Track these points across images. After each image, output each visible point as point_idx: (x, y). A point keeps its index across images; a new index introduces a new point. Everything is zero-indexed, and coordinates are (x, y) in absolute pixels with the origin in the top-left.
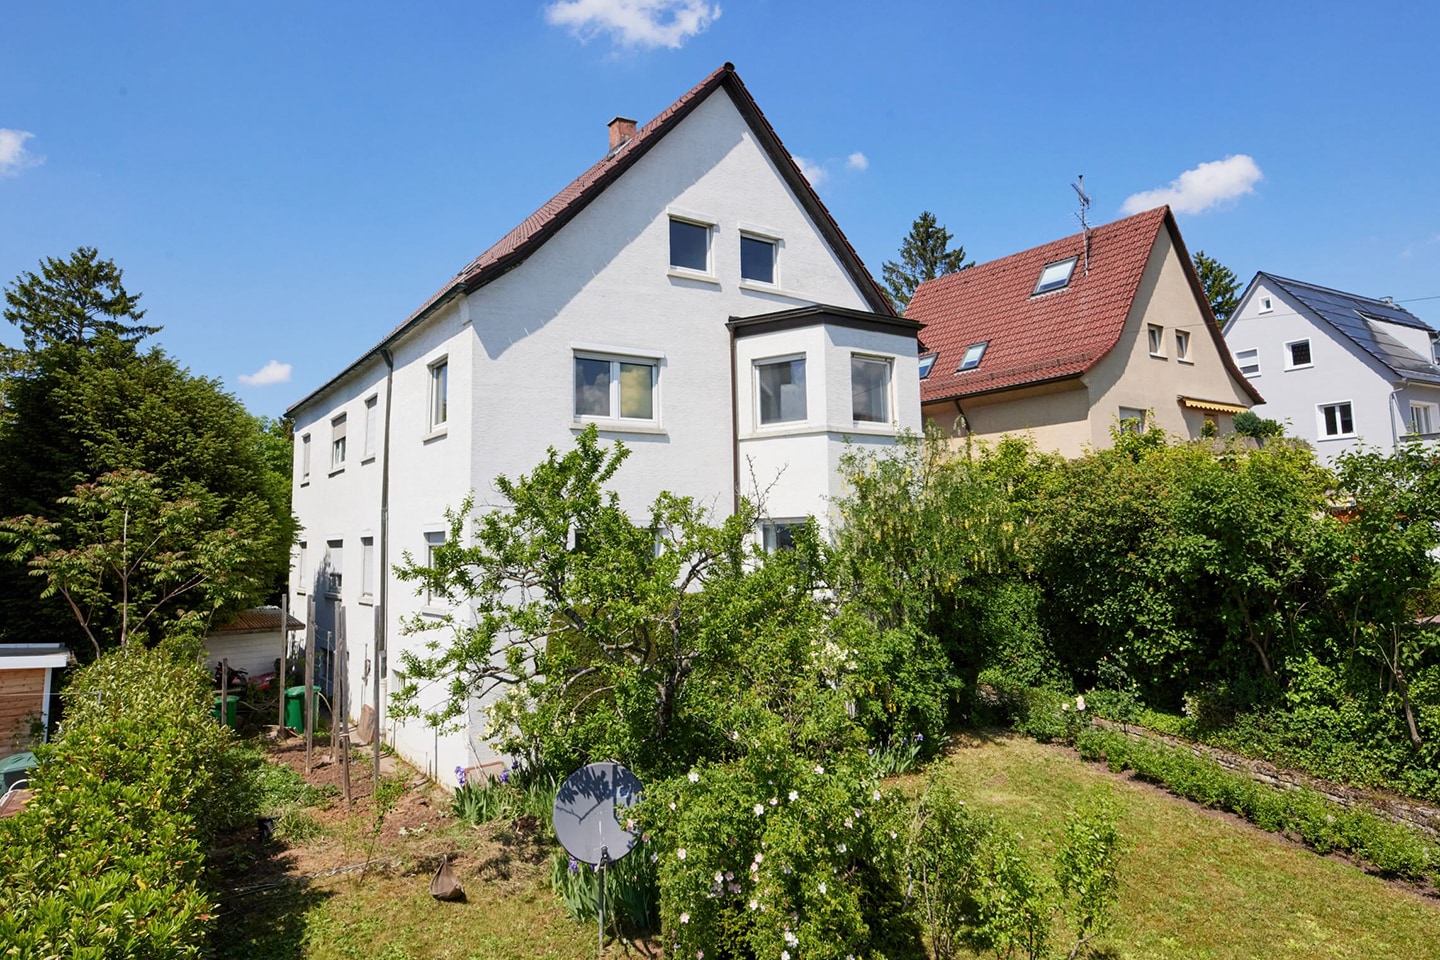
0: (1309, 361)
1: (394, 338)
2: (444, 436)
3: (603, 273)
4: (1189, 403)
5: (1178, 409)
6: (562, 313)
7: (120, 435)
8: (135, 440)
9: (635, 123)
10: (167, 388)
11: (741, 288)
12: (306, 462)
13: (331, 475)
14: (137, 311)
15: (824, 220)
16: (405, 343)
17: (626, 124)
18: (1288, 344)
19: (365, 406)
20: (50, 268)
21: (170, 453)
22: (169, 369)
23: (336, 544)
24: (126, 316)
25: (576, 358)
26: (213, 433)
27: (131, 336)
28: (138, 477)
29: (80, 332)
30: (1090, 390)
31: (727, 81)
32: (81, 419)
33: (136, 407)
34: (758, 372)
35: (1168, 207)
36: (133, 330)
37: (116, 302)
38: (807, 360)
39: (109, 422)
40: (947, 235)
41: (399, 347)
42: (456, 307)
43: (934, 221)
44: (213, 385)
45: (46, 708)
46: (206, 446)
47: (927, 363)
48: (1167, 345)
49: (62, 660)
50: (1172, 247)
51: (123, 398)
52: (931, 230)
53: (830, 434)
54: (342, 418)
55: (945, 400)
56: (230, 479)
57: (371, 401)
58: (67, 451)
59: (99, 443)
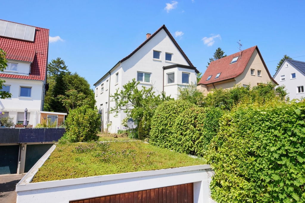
0: (295, 77)
1: (111, 70)
2: (118, 84)
3: (142, 59)
4: (259, 84)
6: (135, 65)
7: (71, 85)
8: (73, 86)
9: (151, 34)
10: (78, 78)
11: (165, 62)
12: (97, 93)
13: (101, 94)
14: (67, 69)
15: (181, 50)
16: (112, 71)
17: (149, 34)
18: (291, 74)
20: (53, 61)
21: (78, 88)
22: (77, 76)
23: (102, 105)
24: (65, 70)
25: (137, 72)
26: (84, 85)
29: (58, 73)
30: (236, 81)
31: (164, 27)
32: (66, 82)
33: (73, 81)
34: (167, 75)
35: (257, 46)
37: (64, 67)
38: (175, 74)
39: (70, 83)
40: (223, 52)
42: (120, 65)
43: (221, 49)
44: (84, 78)
46: (83, 87)
47: (210, 77)
48: (255, 73)
49: (66, 114)
50: (258, 54)
51: (72, 80)
52: (220, 51)
53: (178, 85)
54: (103, 84)
55: (211, 84)
56: (86, 92)
57: (107, 81)
58: (64, 87)
59: (69, 86)
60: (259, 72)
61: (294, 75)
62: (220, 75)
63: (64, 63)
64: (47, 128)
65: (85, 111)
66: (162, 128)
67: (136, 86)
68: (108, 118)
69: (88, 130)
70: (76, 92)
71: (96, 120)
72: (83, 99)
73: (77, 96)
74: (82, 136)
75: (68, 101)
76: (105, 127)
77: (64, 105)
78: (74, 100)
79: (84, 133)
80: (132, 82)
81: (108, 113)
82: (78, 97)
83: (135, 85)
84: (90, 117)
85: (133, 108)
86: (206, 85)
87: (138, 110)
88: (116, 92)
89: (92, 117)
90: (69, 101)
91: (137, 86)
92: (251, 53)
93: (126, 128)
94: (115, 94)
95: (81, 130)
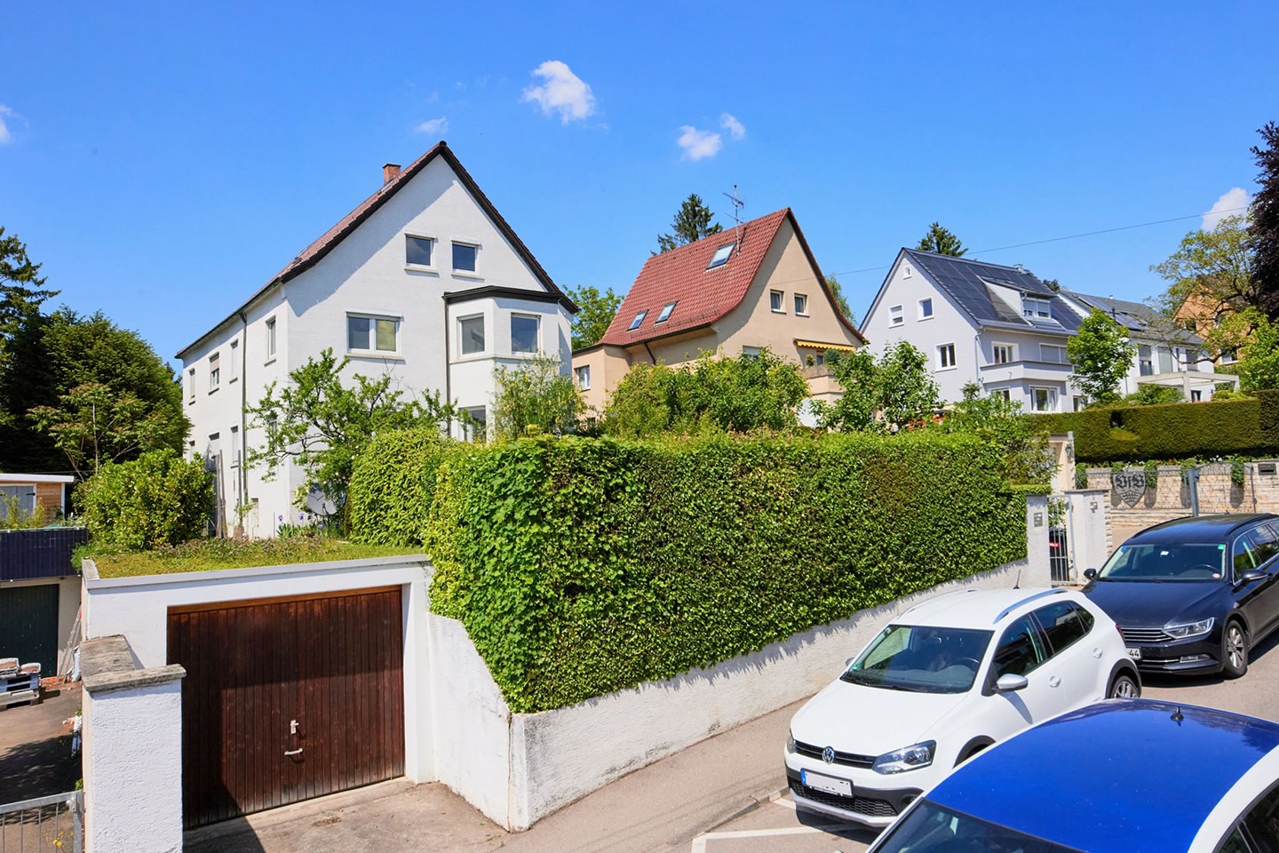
0: (931, 314)
1: (246, 306)
2: (275, 361)
3: (363, 268)
4: (800, 344)
5: (794, 347)
6: (338, 291)
7: (83, 364)
8: (92, 367)
9: (399, 166)
10: (107, 337)
11: (452, 275)
12: (193, 388)
13: (210, 394)
14: (39, 277)
15: (508, 232)
16: (253, 309)
17: (393, 168)
18: (920, 301)
19: (231, 348)
21: (112, 375)
22: (105, 326)
23: (215, 437)
24: (31, 283)
25: (348, 316)
26: (137, 364)
27: (34, 299)
28: (99, 387)
30: (718, 334)
31: (442, 151)
32: (59, 355)
33: (91, 348)
34: (461, 324)
35: (789, 209)
36: (36, 294)
37: (23, 270)
38: (485, 319)
39: (77, 358)
40: (710, 213)
41: (249, 311)
42: (279, 290)
43: (700, 202)
45: (63, 505)
46: (133, 371)
47: (640, 317)
48: (787, 304)
49: (70, 479)
50: (794, 236)
51: (83, 342)
52: (697, 209)
53: (495, 359)
54: (216, 356)
55: (639, 343)
56: (149, 391)
57: (234, 345)
58: (52, 373)
59: (71, 369)
60: (800, 300)
61: (927, 306)
62: (672, 310)
63: (22, 252)
64: (9, 531)
65: (166, 467)
66: (371, 497)
67: (337, 372)
68: (243, 485)
69: (178, 518)
70: (106, 393)
71: (200, 489)
72: (136, 416)
73: (108, 409)
74: (160, 536)
75: (76, 428)
76: (231, 516)
77: (60, 444)
78: (98, 422)
79: (166, 525)
80: (322, 359)
81: (243, 467)
82: (115, 413)
83: (332, 371)
84: (180, 482)
85: (325, 447)
86: (624, 347)
87: (335, 456)
88: (264, 396)
89: (186, 482)
90: (79, 428)
91: (338, 374)
92: (770, 232)
93: (309, 518)
94: (262, 402)
95: (156, 519)
